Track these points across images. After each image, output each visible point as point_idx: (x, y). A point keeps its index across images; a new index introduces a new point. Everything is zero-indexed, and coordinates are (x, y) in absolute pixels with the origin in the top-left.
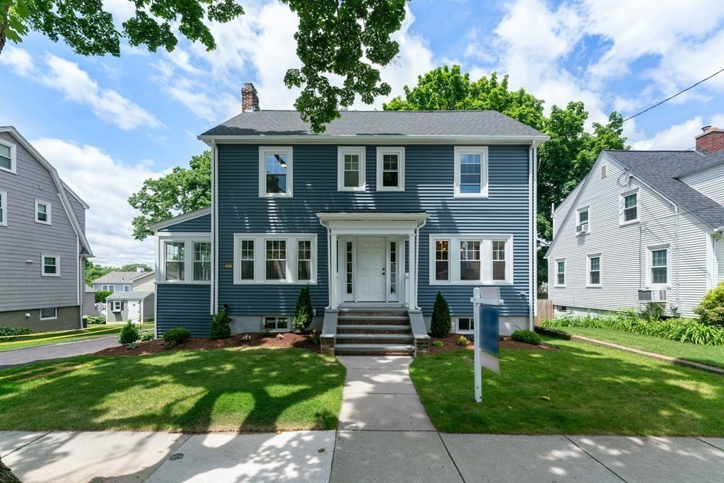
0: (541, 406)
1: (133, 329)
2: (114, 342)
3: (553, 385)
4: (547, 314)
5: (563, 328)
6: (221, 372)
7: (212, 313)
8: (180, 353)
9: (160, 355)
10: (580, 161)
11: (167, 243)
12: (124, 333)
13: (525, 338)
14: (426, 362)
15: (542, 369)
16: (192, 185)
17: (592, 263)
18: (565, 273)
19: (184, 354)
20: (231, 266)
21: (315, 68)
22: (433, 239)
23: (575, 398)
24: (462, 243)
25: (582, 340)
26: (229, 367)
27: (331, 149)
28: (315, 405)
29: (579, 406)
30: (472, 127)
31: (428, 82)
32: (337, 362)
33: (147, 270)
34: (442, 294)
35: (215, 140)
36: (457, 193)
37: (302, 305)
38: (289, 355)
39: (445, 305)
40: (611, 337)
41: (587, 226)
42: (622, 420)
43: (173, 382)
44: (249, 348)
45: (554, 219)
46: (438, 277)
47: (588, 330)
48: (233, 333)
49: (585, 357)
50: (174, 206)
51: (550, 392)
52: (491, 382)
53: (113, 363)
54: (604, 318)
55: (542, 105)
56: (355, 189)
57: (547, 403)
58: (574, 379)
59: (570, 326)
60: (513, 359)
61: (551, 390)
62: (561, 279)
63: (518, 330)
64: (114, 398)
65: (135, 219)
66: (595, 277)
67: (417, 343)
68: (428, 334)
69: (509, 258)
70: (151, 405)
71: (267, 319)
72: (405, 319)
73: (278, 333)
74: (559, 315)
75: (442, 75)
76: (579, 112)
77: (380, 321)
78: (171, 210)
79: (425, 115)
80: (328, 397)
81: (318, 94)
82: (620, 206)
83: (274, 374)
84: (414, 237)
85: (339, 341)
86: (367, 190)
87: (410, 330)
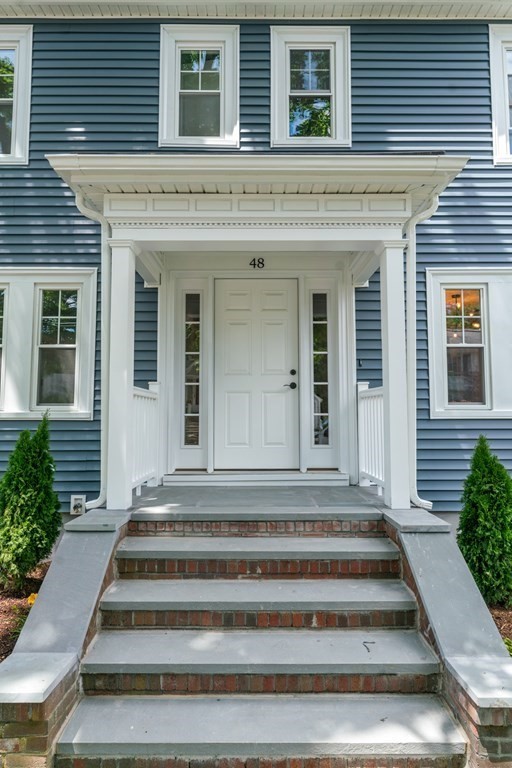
22: (436, 282)
27: (142, 31)
36: (503, 153)
56: (209, 141)
72: (381, 553)
84: (402, 251)
85: (99, 683)
86: (242, 144)
87: (412, 613)
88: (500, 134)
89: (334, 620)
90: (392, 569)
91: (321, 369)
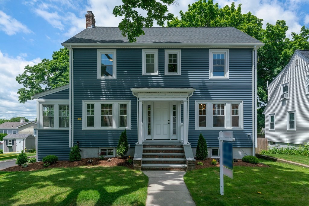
0: (256, 197)
1: (25, 156)
2: (14, 163)
3: (264, 186)
4: (264, 146)
5: (273, 155)
6: (79, 180)
7: (70, 147)
8: (53, 170)
9: (42, 171)
10: (284, 56)
11: (44, 106)
12: (19, 158)
13: (250, 160)
14: (193, 174)
15: (258, 177)
16: (53, 70)
17: (290, 116)
18: (275, 122)
19: (55, 170)
20: (81, 119)
21: (130, 6)
22: (197, 103)
23: (275, 192)
24: (214, 105)
25: (283, 161)
26: (82, 177)
27: (138, 51)
28: (133, 197)
29: (277, 197)
30: (220, 37)
31: (194, 8)
32: (143, 174)
33: (26, 121)
34: (202, 135)
35: (72, 46)
36: (211, 77)
37: (122, 142)
38: (115, 170)
39: (204, 142)
40: (300, 159)
41: (287, 94)
42: (299, 204)
43: (53, 185)
44: (92, 167)
45: (268, 90)
46: (200, 125)
47: (287, 156)
48: (82, 158)
49: (283, 171)
50: (43, 82)
51: (262, 190)
52: (229, 184)
53: (16, 175)
54: (297, 149)
55: (262, 22)
56: (152, 74)
57: (259, 195)
58: (276, 183)
59: (277, 153)
60: (242, 172)
61: (262, 189)
62: (272, 126)
63: (246, 155)
64: (22, 193)
65: (19, 90)
66: (292, 125)
67: (188, 163)
68: (194, 158)
69: (241, 113)
70: (43, 197)
71: (102, 150)
72: (181, 149)
73: (108, 158)
74: (271, 147)
75: (202, 4)
76: (283, 27)
77: (167, 151)
78: (40, 85)
79: (193, 30)
80: (140, 192)
81: (132, 21)
82: (306, 83)
83: (108, 180)
84: (186, 102)
85: (144, 162)
86: (159, 75)
87: (184, 156)
88: (211, 72)
89: (173, 157)
90: (182, 151)
91: (174, 121)
